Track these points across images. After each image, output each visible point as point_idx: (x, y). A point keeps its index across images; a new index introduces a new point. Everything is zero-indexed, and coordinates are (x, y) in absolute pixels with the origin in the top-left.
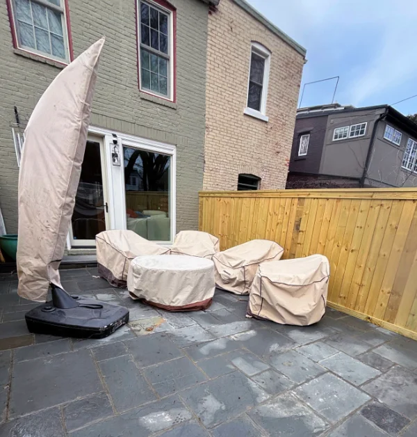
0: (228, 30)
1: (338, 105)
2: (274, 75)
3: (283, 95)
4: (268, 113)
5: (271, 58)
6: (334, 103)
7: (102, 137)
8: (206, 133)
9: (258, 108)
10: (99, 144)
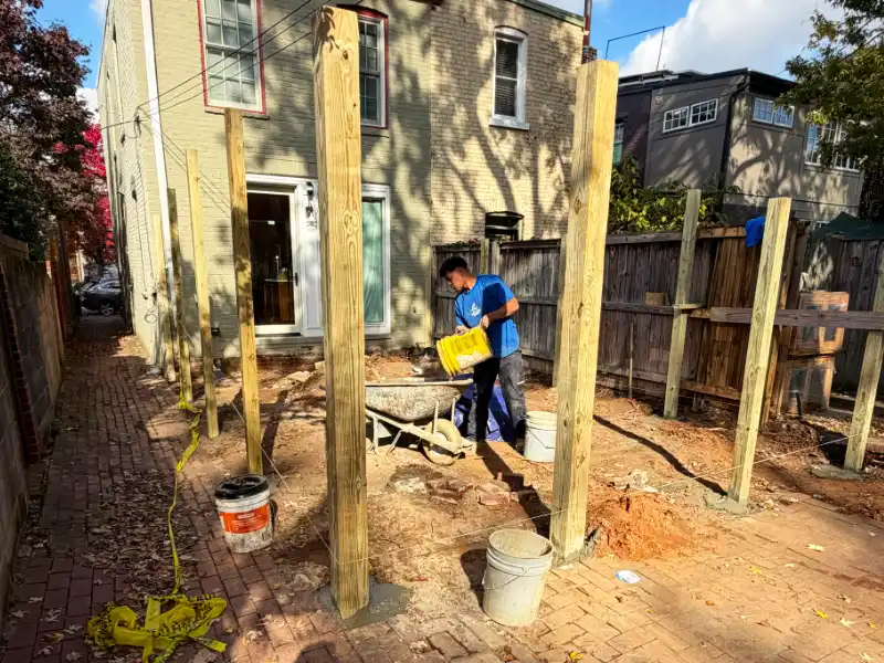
0: (460, 22)
1: (667, 73)
2: (535, 64)
3: (553, 87)
4: (528, 119)
5: (529, 42)
6: (661, 69)
7: (292, 188)
8: (432, 161)
9: (511, 112)
10: (288, 197)
